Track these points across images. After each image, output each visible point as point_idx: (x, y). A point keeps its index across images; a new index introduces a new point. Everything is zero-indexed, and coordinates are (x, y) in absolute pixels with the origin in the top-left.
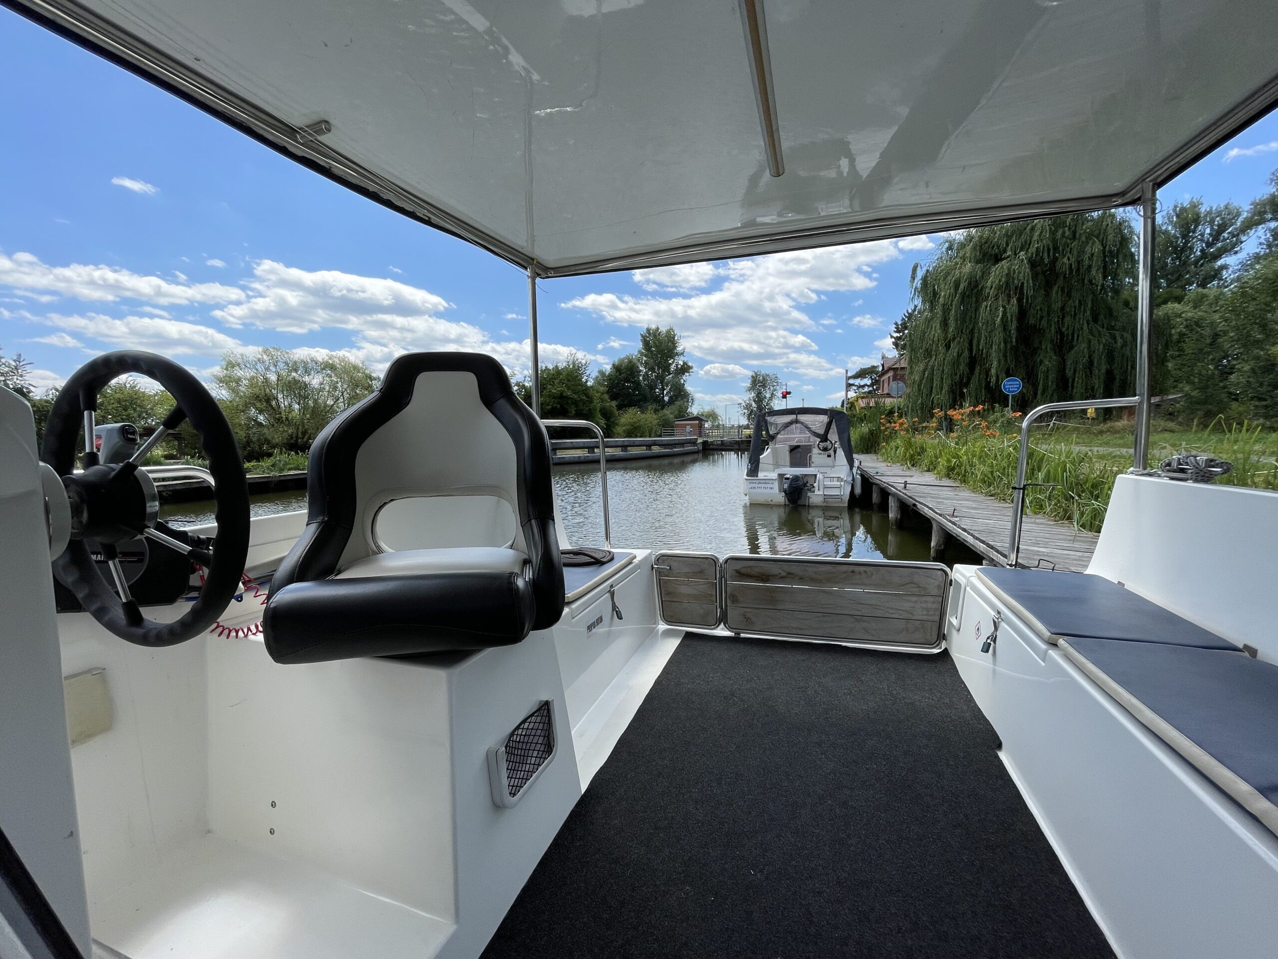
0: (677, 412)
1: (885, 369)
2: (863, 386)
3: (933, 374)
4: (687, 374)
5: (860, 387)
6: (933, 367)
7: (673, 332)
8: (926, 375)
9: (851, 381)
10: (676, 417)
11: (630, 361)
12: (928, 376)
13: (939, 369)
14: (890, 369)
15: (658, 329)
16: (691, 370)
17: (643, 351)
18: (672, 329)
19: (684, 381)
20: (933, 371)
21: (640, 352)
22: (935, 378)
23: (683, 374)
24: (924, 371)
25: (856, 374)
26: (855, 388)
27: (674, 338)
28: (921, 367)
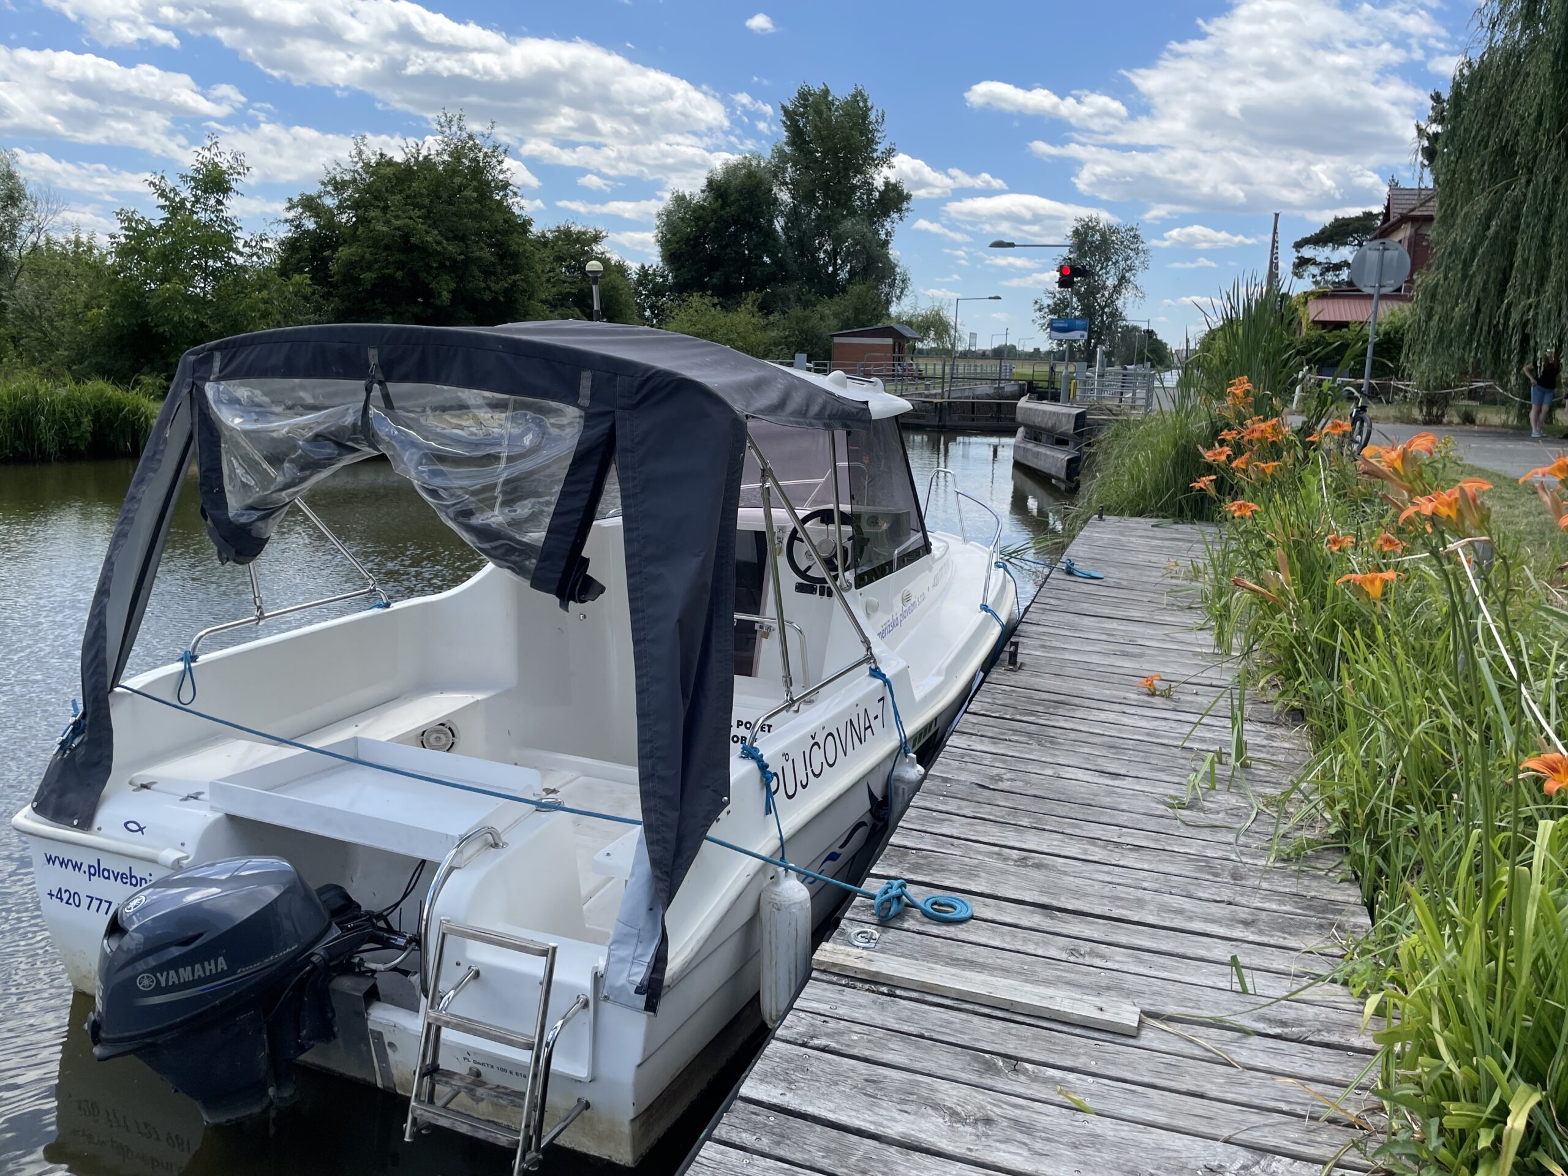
0: (850, 314)
1: (1392, 220)
2: (1338, 267)
3: (1516, 229)
4: (895, 216)
5: (1328, 270)
6: (1517, 205)
7: (865, 101)
8: (1493, 229)
9: (1308, 252)
10: (846, 325)
11: (751, 174)
12: (1497, 233)
13: (1537, 212)
14: (1404, 219)
15: (826, 92)
16: (905, 205)
17: (787, 149)
18: (862, 96)
19: (888, 234)
20: (1517, 217)
21: (781, 153)
22: (1522, 240)
23: (887, 214)
24: (1489, 217)
25: (1323, 232)
26: (1315, 270)
27: (865, 116)
28: (1481, 203)
